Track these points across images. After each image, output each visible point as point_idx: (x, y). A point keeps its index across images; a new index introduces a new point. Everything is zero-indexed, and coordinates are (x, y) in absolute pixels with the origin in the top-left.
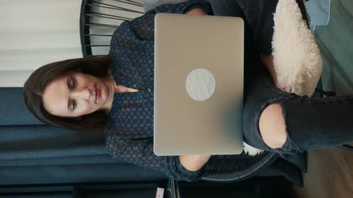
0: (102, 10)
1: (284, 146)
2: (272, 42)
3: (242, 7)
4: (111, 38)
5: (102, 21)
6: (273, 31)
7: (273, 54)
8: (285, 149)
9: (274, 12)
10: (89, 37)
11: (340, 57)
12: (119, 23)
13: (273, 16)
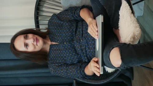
0: (44, 9)
1: (121, 66)
2: (119, 24)
3: (105, 8)
4: (48, 21)
5: (44, 14)
6: (119, 18)
7: (119, 28)
8: (121, 67)
9: (119, 10)
10: (38, 21)
11: (148, 30)
12: (51, 15)
13: (119, 12)
